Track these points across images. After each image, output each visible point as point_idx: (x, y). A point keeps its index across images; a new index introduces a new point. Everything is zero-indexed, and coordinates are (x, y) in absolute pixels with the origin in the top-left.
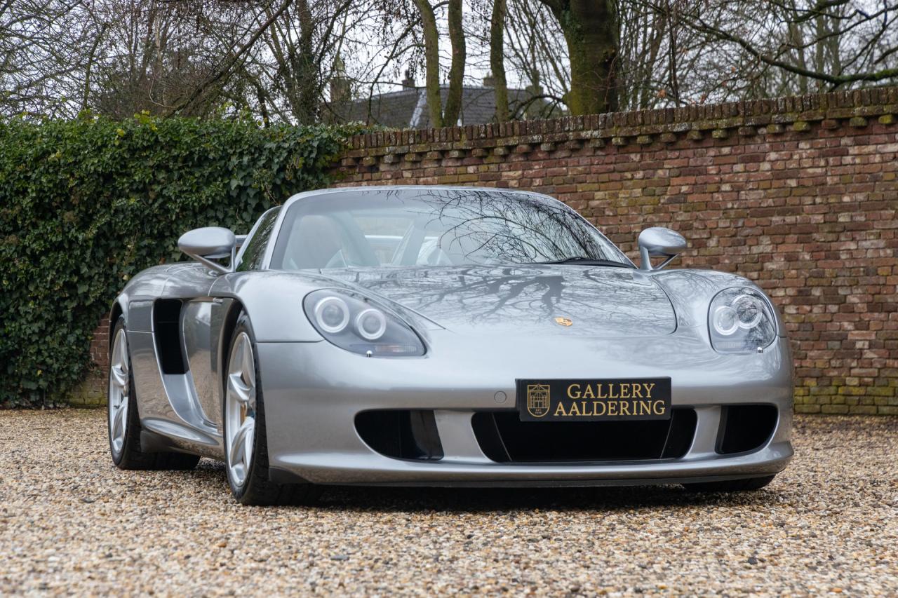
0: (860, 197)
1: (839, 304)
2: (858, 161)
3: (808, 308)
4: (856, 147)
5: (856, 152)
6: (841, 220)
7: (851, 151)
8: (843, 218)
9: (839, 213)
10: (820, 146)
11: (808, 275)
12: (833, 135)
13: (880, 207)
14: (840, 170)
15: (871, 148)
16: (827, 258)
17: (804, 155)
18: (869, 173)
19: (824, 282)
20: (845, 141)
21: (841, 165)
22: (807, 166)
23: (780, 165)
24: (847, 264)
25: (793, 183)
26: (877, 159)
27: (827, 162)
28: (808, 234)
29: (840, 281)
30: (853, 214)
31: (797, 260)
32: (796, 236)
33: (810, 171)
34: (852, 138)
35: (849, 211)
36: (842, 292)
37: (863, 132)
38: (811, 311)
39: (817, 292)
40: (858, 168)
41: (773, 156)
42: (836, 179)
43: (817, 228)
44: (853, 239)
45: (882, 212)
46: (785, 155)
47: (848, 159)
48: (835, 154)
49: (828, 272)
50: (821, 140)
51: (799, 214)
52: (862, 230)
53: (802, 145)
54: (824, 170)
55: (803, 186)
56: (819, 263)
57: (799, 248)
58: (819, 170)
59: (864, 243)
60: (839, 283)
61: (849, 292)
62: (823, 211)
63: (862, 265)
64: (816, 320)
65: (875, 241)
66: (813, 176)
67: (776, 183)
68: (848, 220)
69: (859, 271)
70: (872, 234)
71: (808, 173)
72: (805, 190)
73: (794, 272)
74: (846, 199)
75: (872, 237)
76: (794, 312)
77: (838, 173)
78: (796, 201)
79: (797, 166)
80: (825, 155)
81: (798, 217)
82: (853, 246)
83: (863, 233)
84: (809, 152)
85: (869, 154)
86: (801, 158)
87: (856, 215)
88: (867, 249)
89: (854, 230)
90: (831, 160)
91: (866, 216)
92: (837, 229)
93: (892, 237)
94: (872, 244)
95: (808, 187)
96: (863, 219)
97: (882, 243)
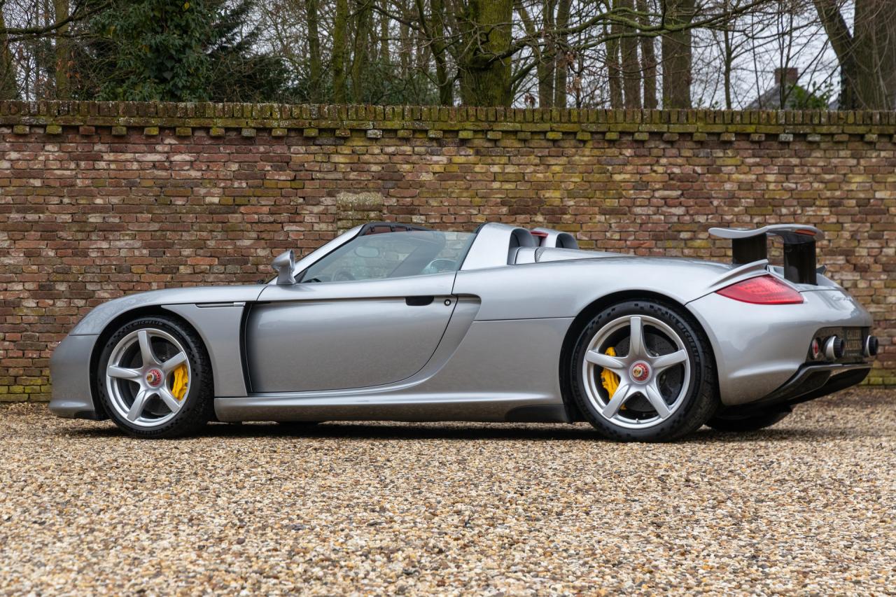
0: (115, 200)
1: (86, 299)
2: (113, 166)
3: (51, 302)
4: (112, 154)
5: (112, 158)
6: (91, 220)
7: (106, 157)
8: (94, 219)
9: (89, 213)
10: (70, 150)
11: (51, 271)
12: (86, 141)
13: (138, 211)
14: (93, 174)
15: (129, 156)
16: (75, 255)
17: (51, 157)
18: (124, 179)
19: (70, 277)
20: (97, 147)
21: (94, 169)
22: (55, 167)
23: (21, 165)
24: (98, 262)
25: (37, 183)
26: (135, 166)
27: (78, 165)
28: (53, 231)
29: (89, 277)
30: (107, 215)
31: (39, 255)
32: (39, 233)
33: (58, 172)
34: (107, 145)
35: (101, 213)
36: (90, 287)
37: (119, 141)
38: (54, 304)
39: (62, 287)
40: (112, 174)
41: (14, 155)
42: (87, 182)
43: (63, 226)
44: (106, 239)
45: (138, 215)
46: (29, 155)
47: (102, 165)
48: (87, 159)
49: (75, 269)
50: (71, 145)
51: (43, 213)
52: (117, 231)
53: (49, 147)
54: (74, 172)
55: (49, 186)
56: (64, 259)
57: (42, 245)
58: (68, 173)
59: (118, 243)
60: (88, 279)
61: (99, 288)
62: (72, 211)
63: (114, 263)
64: (59, 313)
65: (131, 242)
66: (60, 178)
67: (16, 182)
68: (99, 220)
69: (110, 269)
70: (127, 235)
71: (55, 174)
72: (52, 191)
73: (35, 267)
74: (99, 201)
75: (127, 238)
76: (34, 305)
77: (90, 176)
78: (41, 200)
79: (43, 167)
80: (76, 159)
81: (41, 215)
82: (105, 245)
83: (118, 233)
84: (57, 154)
85: (127, 161)
86: (47, 159)
87: (109, 217)
88: (120, 249)
89: (106, 230)
90: (83, 164)
91: (120, 218)
92: (88, 229)
93: (150, 238)
94: (126, 244)
95: (54, 187)
96: (117, 220)
97: (138, 244)
